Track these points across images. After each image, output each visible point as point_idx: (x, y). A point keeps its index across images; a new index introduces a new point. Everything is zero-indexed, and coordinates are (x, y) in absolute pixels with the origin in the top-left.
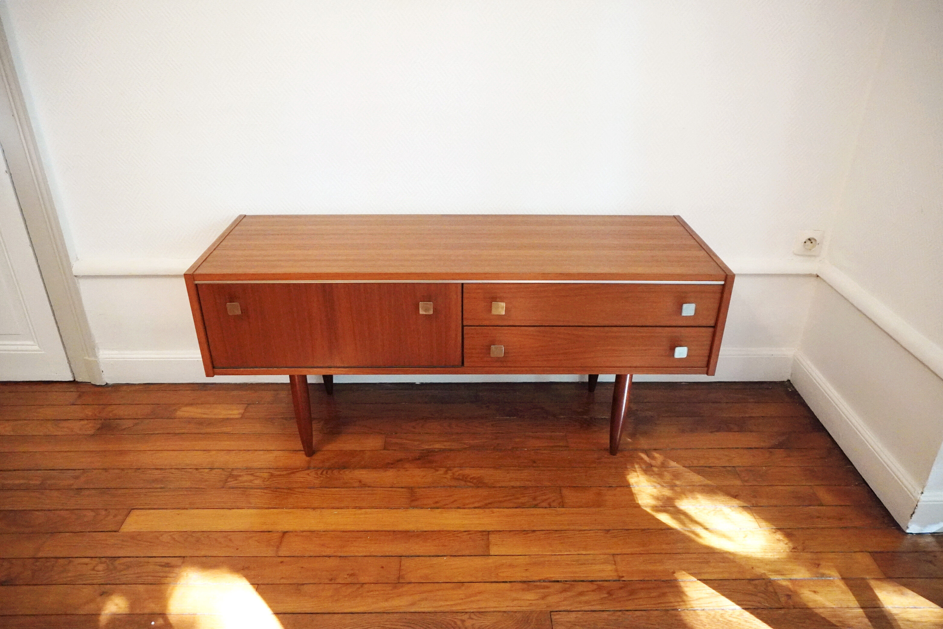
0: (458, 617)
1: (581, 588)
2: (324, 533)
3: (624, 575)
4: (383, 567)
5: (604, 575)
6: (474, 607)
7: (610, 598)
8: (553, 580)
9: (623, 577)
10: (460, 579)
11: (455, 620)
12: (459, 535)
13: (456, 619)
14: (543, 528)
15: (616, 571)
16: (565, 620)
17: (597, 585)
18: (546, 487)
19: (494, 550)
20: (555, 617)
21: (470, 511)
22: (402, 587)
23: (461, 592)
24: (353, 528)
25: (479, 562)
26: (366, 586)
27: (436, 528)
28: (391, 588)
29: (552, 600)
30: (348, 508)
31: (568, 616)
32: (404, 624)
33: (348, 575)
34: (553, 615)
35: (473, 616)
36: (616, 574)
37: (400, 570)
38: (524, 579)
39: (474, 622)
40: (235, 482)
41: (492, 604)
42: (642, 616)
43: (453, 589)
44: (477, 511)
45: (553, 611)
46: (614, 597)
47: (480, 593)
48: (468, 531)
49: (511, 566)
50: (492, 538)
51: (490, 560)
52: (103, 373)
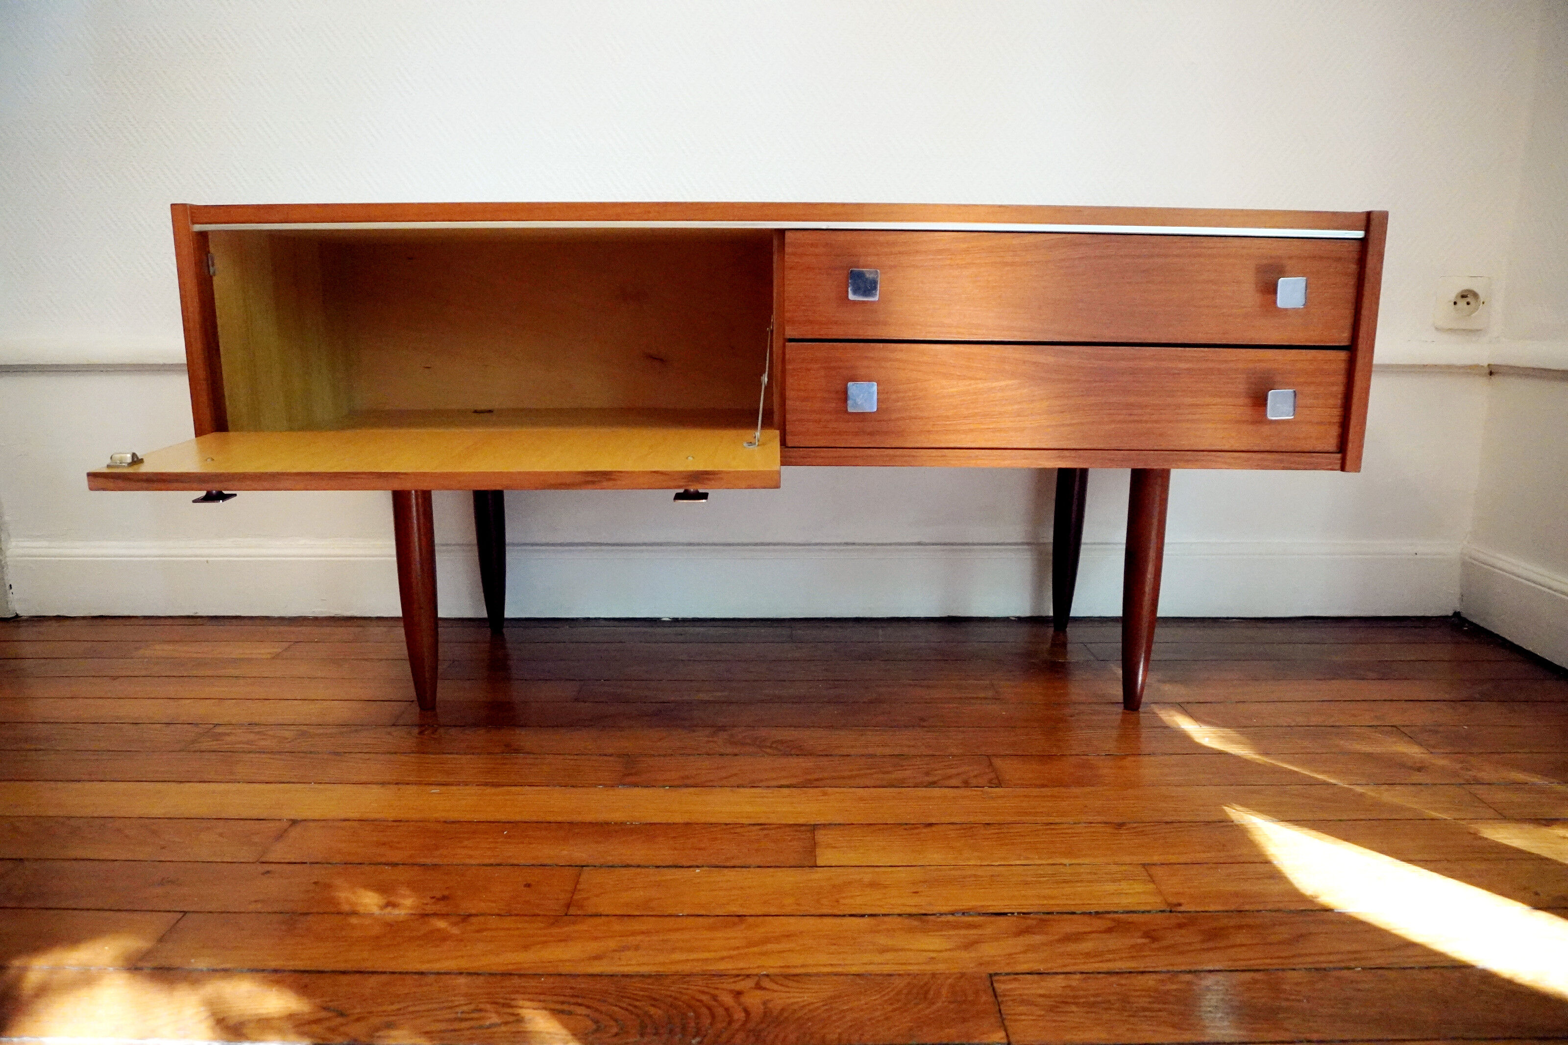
0: (725, 986)
1: (1068, 927)
2: (395, 824)
3: (1182, 901)
4: (528, 885)
5: (1126, 902)
6: (772, 964)
7: (1154, 946)
8: (991, 911)
9: (1180, 905)
10: (735, 909)
11: (716, 992)
12: (738, 830)
13: (717, 989)
14: (953, 820)
15: (1160, 893)
16: (1033, 992)
17: (1113, 920)
18: (954, 756)
19: (825, 857)
20: (1003, 987)
21: (770, 791)
22: (574, 923)
23: (736, 935)
24: (468, 817)
25: (788, 878)
26: (474, 920)
27: (678, 819)
28: (542, 925)
29: (990, 950)
30: (466, 784)
31: (1043, 984)
32: (562, 999)
33: (433, 898)
34: (998, 981)
35: (766, 983)
36: (1159, 899)
37: (574, 891)
38: (914, 910)
39: (767, 995)
40: (215, 743)
41: (823, 958)
42: (1256, 982)
43: (711, 928)
44: (786, 791)
45: (996, 974)
46: (1164, 943)
47: (788, 936)
48: (761, 824)
49: (873, 885)
50: (821, 836)
51: (817, 875)
52: (12, 591)
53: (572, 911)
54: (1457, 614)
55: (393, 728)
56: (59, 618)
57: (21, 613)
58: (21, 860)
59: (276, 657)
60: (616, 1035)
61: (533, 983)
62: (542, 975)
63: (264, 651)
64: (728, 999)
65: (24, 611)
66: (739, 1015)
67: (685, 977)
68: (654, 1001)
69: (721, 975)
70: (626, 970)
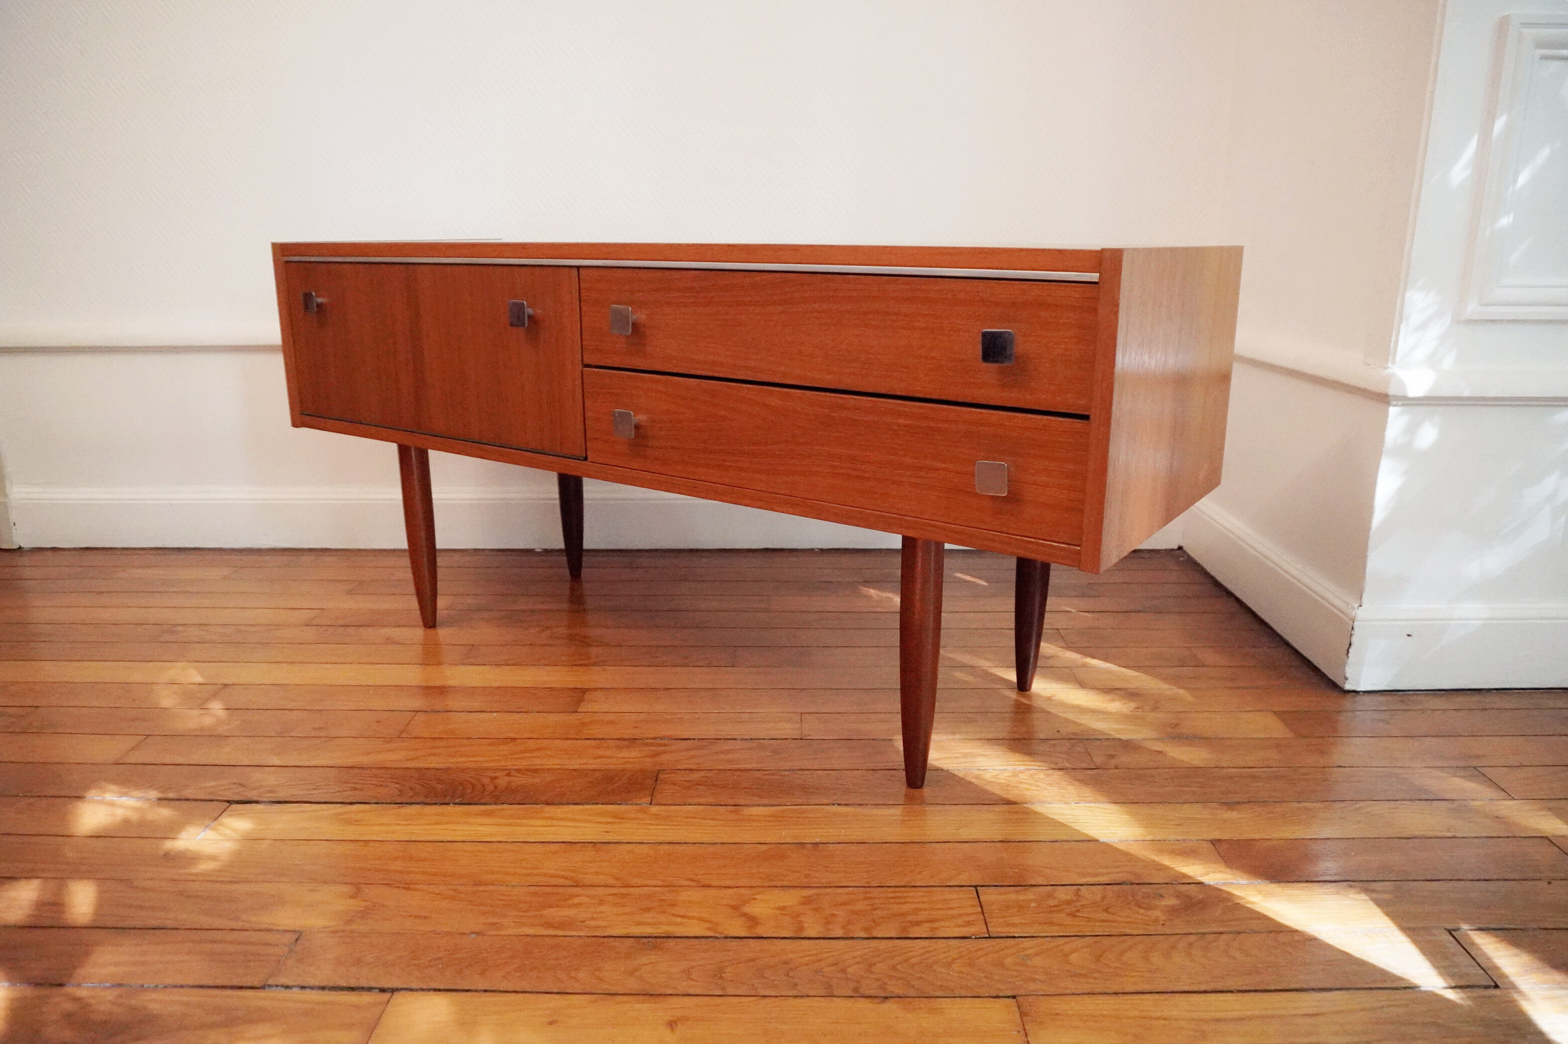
0: (486, 775)
4: (378, 721)
6: (521, 764)
7: (776, 757)
8: (681, 738)
9: (810, 735)
10: (511, 736)
13: (481, 776)
15: (802, 729)
19: (585, 707)
20: (664, 776)
22: (402, 742)
23: (506, 749)
25: (555, 718)
26: (337, 740)
28: (381, 743)
29: (666, 758)
31: (690, 775)
34: (662, 774)
35: (513, 773)
38: (629, 737)
39: (512, 778)
43: (490, 745)
45: (663, 770)
47: (539, 750)
49: (609, 723)
50: (589, 695)
51: (579, 716)
52: (15, 527)
53: (404, 735)
54: (1180, 548)
55: (307, 628)
56: (54, 549)
57: (22, 545)
58: (38, 707)
59: (225, 578)
60: (411, 797)
61: (368, 772)
62: (373, 768)
63: (216, 573)
64: (486, 781)
65: (26, 544)
66: (491, 788)
67: (463, 770)
68: (440, 781)
69: (487, 769)
70: (428, 765)
